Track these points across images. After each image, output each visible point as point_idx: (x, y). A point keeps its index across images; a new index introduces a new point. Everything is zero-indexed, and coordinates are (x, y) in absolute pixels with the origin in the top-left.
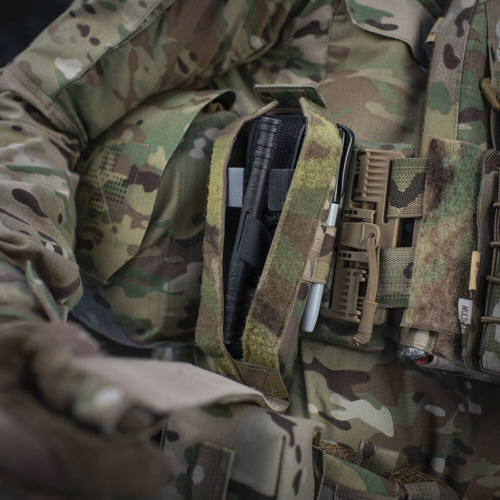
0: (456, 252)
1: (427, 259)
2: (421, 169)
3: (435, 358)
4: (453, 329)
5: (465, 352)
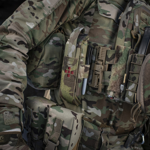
0: (121, 73)
1: (114, 75)
2: (114, 53)
3: (115, 98)
4: (119, 91)
5: (121, 97)
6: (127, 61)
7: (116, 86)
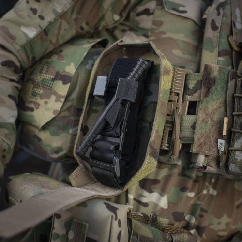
0: (216, 117)
1: (203, 121)
2: (200, 78)
3: (208, 167)
4: (216, 154)
5: (221, 165)
6: (226, 93)
7: (208, 143)
